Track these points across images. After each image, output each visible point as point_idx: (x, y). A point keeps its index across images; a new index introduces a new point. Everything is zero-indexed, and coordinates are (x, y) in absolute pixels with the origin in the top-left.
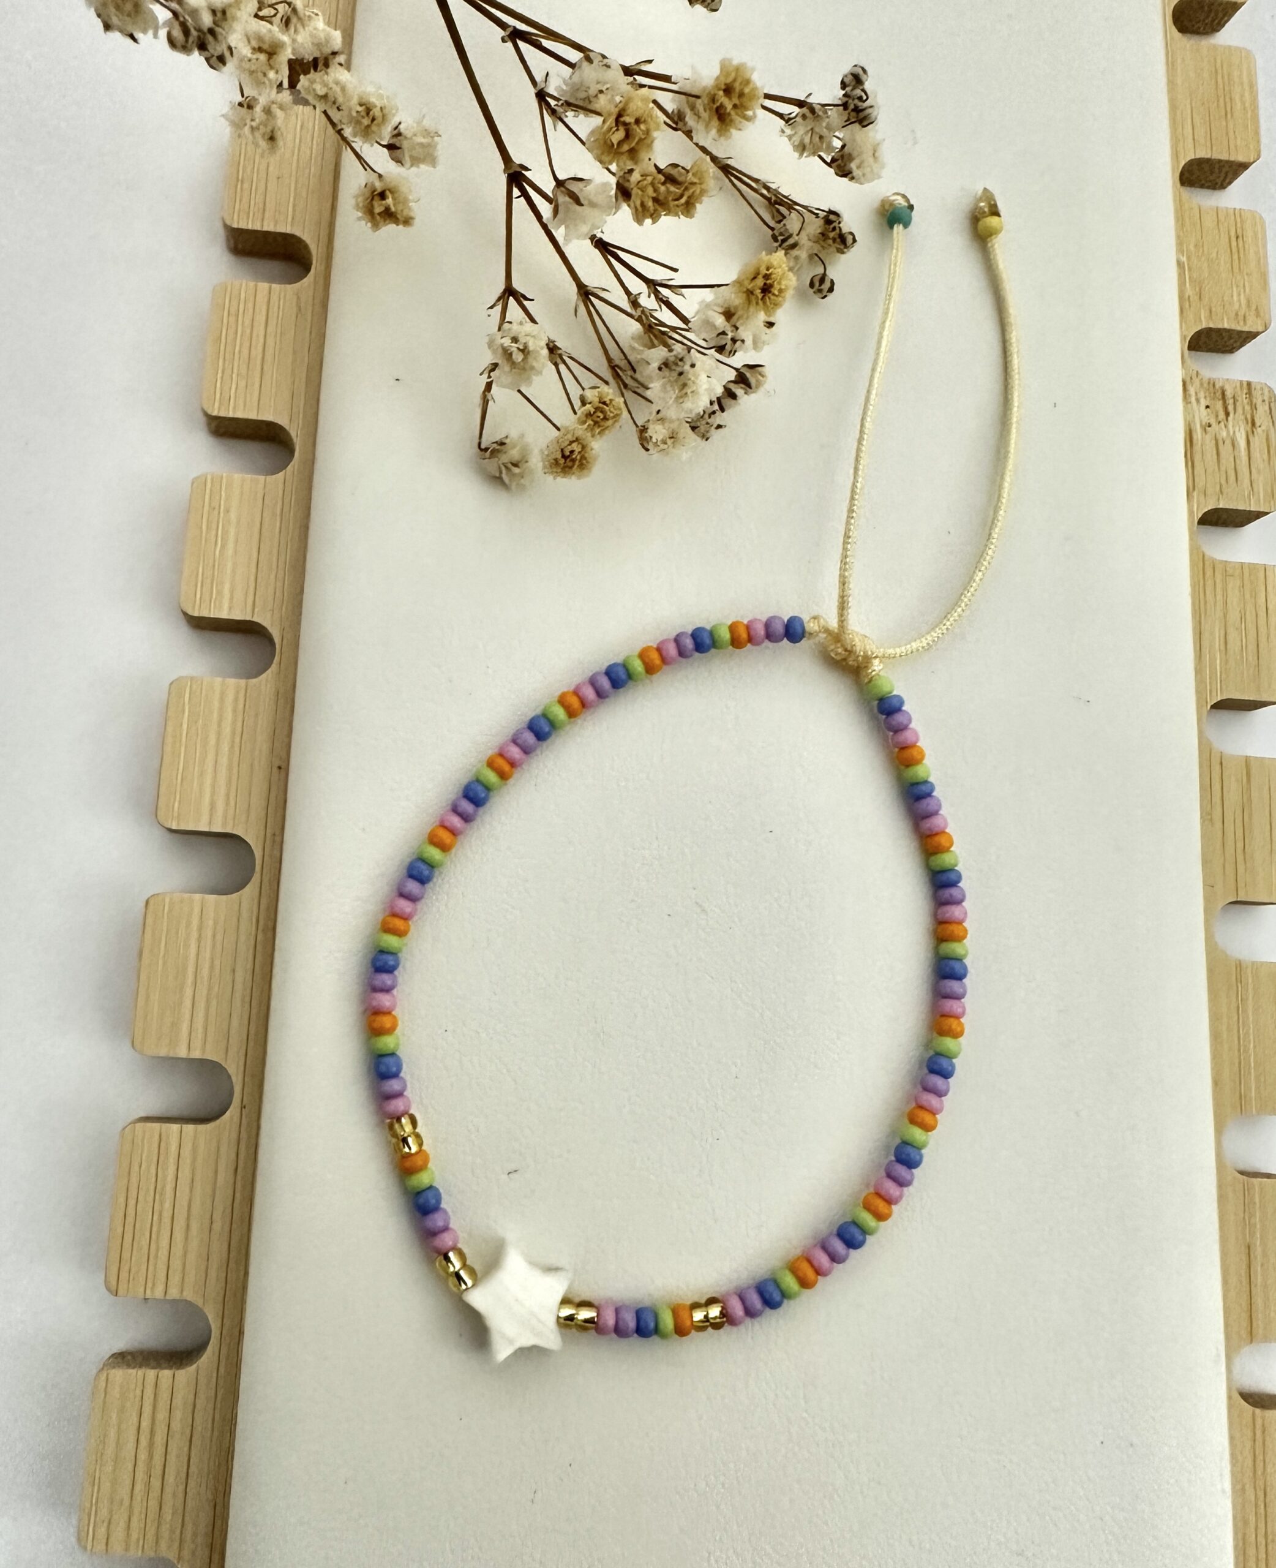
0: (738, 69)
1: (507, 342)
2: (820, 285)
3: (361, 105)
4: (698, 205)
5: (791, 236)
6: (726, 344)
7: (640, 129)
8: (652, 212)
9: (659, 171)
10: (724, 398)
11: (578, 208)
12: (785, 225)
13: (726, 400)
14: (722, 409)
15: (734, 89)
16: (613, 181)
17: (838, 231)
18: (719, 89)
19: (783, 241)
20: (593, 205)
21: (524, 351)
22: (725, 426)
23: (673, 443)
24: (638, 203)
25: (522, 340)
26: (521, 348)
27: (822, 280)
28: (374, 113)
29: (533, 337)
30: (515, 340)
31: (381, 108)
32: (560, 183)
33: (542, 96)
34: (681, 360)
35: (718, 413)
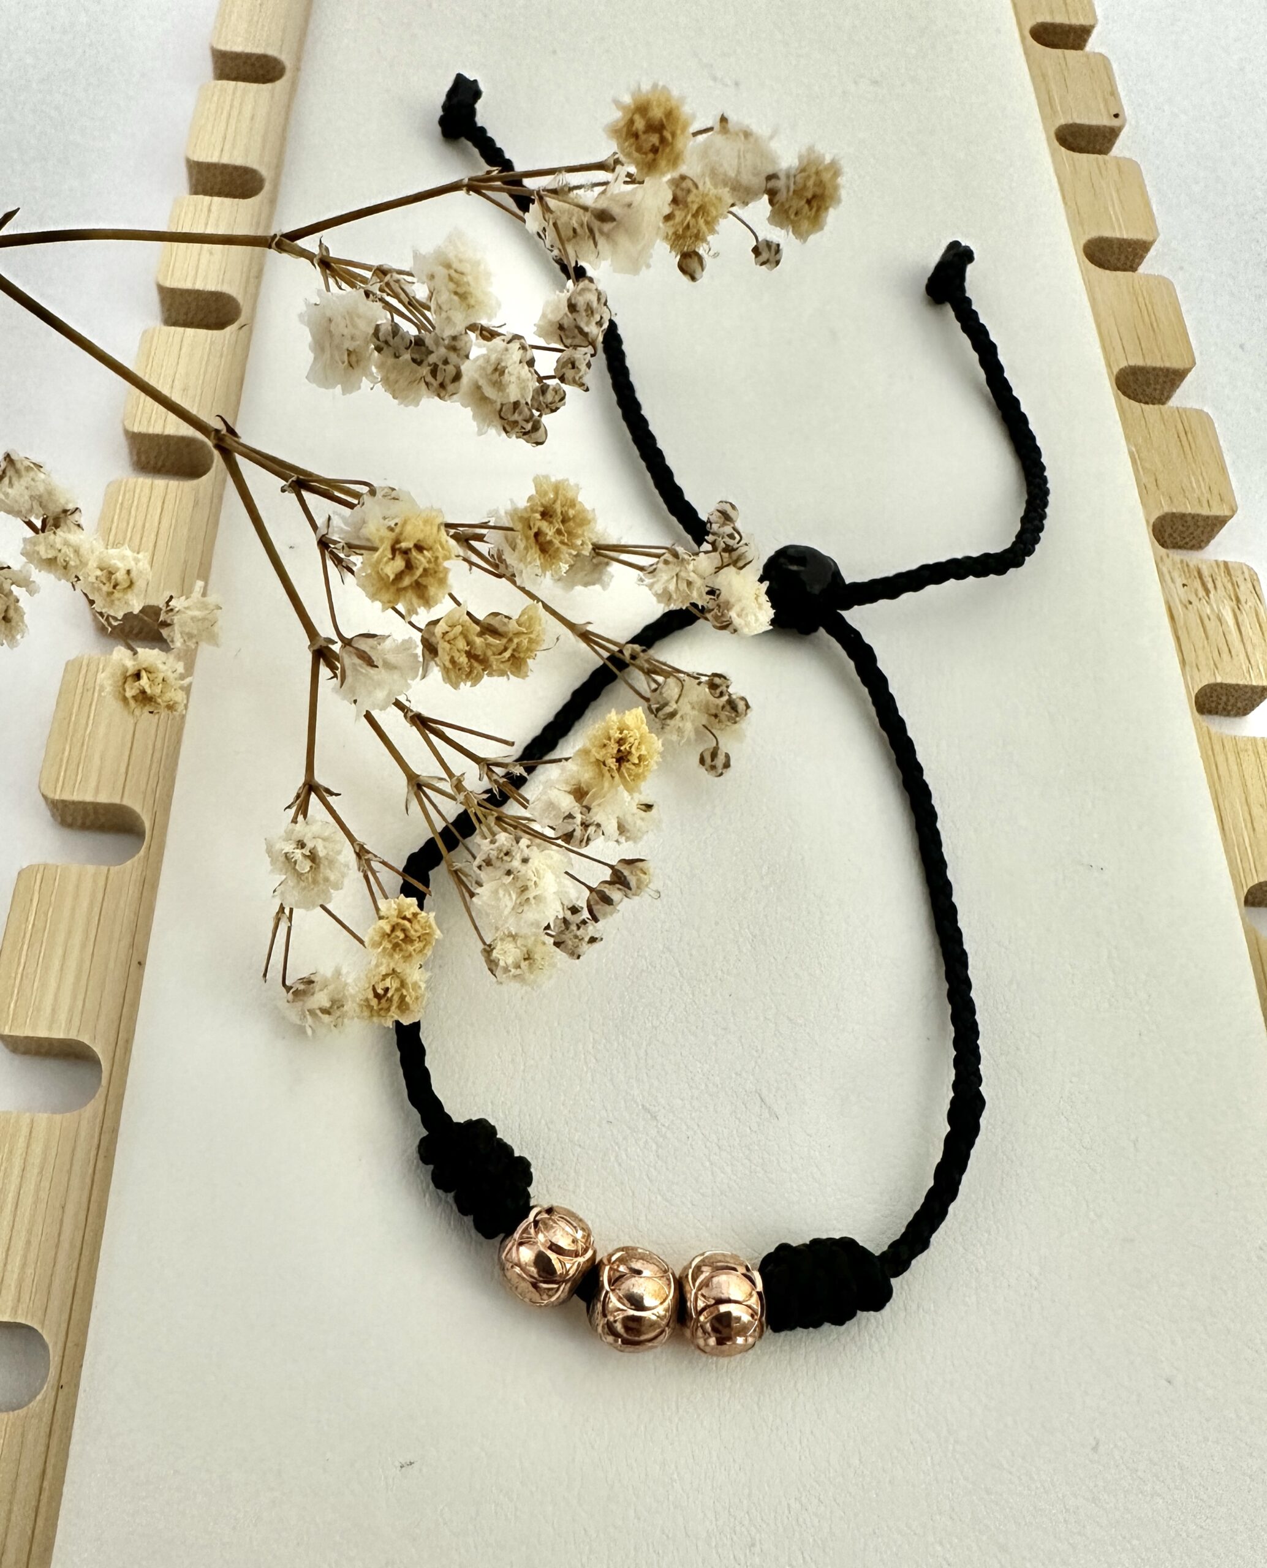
0: (557, 488)
1: (289, 847)
2: (712, 760)
3: (102, 570)
4: (530, 661)
5: (666, 704)
6: (574, 830)
7: (425, 557)
8: (468, 670)
9: (476, 621)
10: (597, 903)
11: (372, 671)
12: (661, 693)
13: (599, 907)
14: (595, 919)
15: (555, 511)
16: (417, 636)
17: (726, 698)
18: (536, 512)
19: (658, 710)
20: (389, 666)
21: (313, 857)
22: (602, 939)
23: (530, 964)
24: (447, 658)
25: (310, 845)
26: (308, 854)
27: (714, 755)
28: (116, 579)
29: (324, 839)
30: (301, 845)
31: (128, 572)
32: (347, 643)
33: (324, 544)
34: (507, 854)
35: (591, 923)
